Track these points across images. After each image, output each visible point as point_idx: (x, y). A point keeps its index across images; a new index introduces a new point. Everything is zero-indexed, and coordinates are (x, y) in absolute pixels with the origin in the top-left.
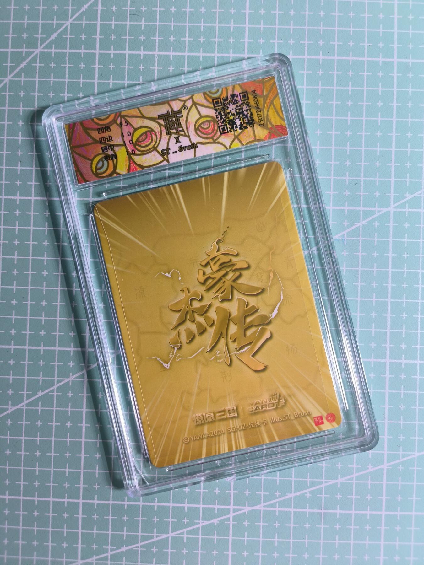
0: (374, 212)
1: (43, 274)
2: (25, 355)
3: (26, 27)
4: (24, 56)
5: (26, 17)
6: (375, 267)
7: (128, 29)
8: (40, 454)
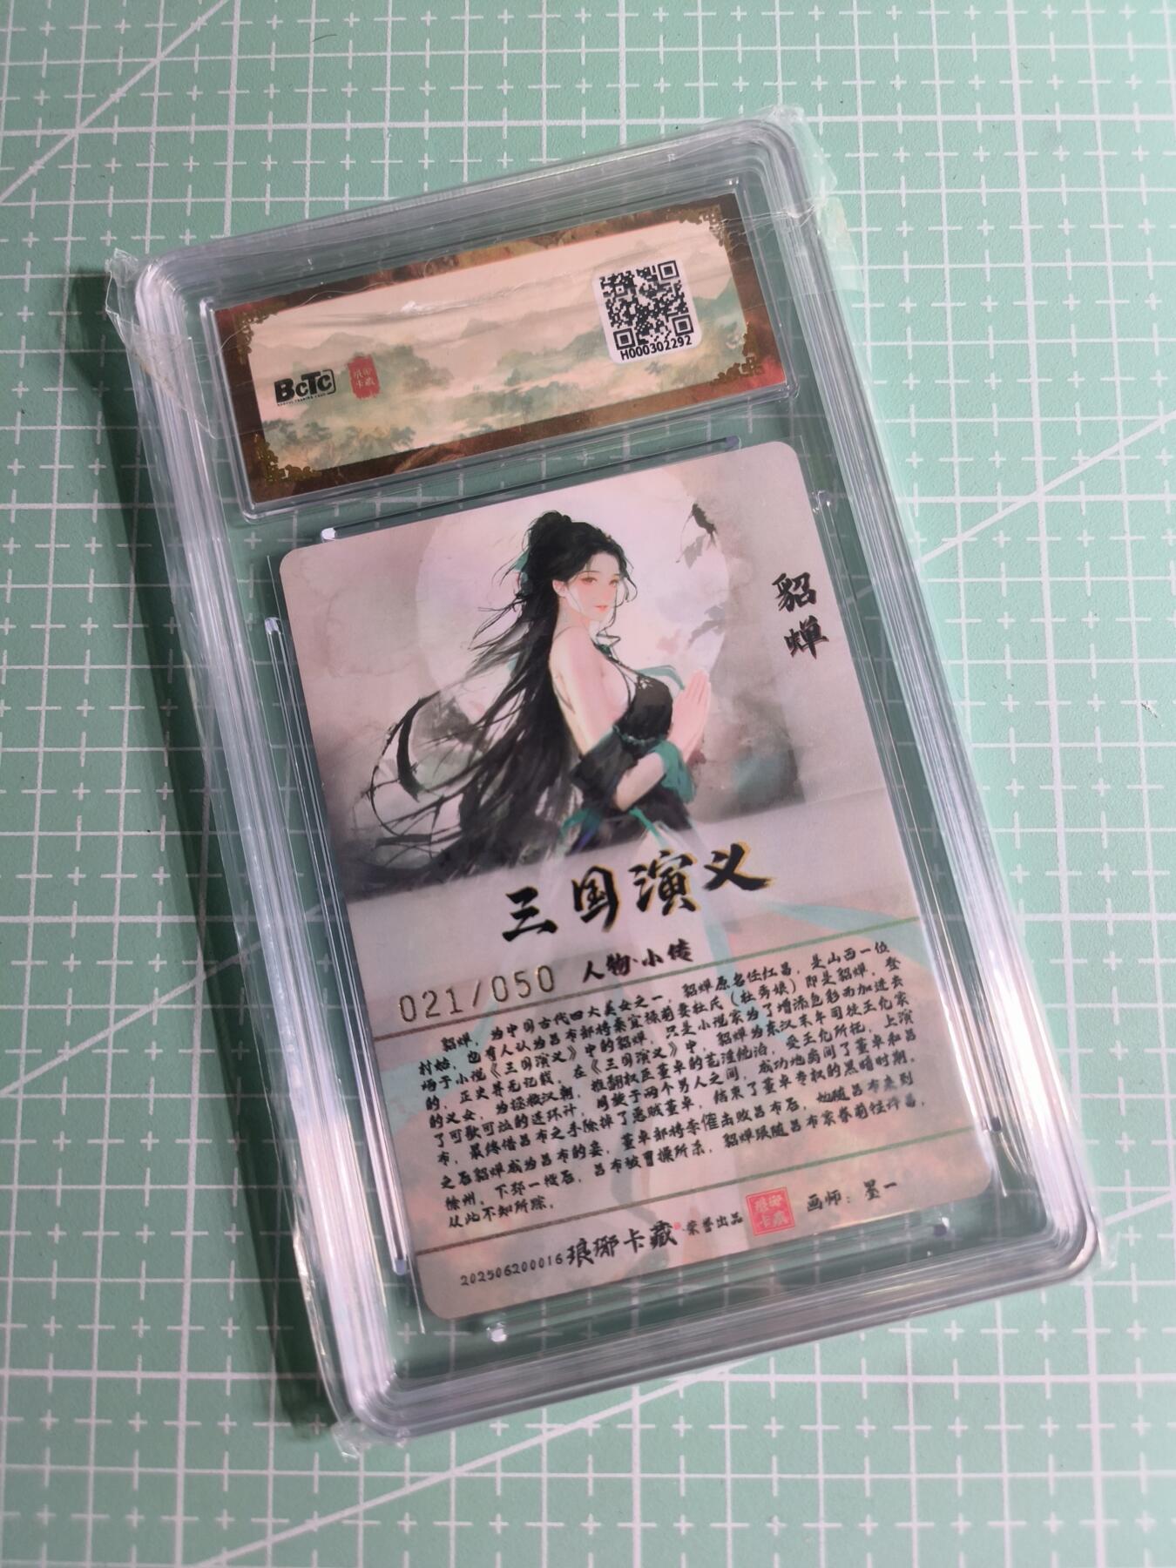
0: (993, 508)
1: (81, 712)
2: (26, 942)
3: (44, 74)
4: (38, 146)
5: (46, 51)
6: (1008, 656)
7: (311, 70)
8: (64, 1233)
